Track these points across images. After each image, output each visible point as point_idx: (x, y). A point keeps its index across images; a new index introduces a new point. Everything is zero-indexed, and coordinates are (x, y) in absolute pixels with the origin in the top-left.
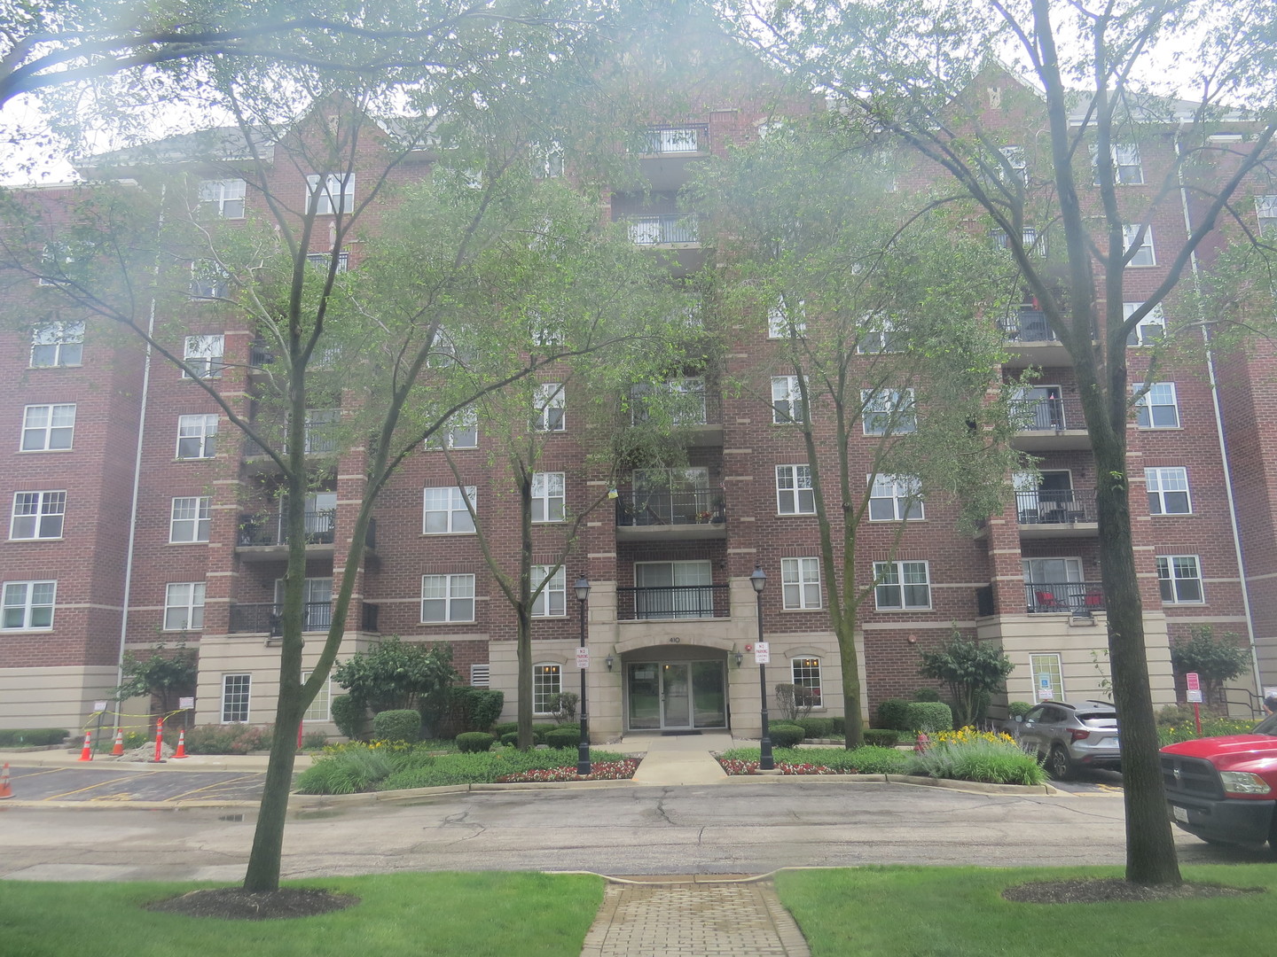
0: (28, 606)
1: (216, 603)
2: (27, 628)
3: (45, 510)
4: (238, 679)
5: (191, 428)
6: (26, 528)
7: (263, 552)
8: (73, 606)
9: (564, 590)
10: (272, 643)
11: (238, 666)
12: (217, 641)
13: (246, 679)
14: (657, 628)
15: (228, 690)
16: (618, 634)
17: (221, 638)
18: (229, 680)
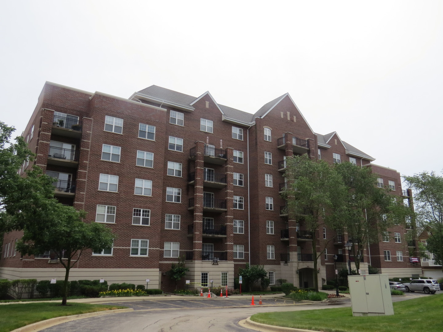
0: (139, 248)
1: (198, 251)
2: (139, 255)
3: (143, 216)
4: (205, 274)
5: (170, 192)
6: (137, 221)
7: (209, 236)
8: (154, 249)
9: (274, 252)
10: (214, 264)
11: (205, 270)
12: (199, 262)
13: (207, 274)
14: (305, 264)
15: (202, 277)
16: (298, 265)
17: (200, 261)
18: (202, 274)
